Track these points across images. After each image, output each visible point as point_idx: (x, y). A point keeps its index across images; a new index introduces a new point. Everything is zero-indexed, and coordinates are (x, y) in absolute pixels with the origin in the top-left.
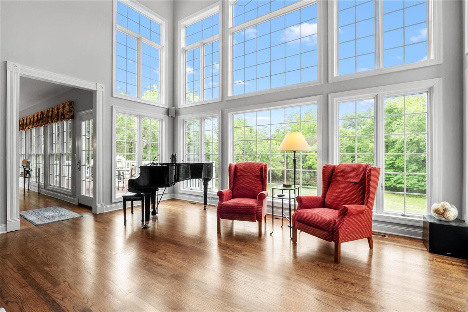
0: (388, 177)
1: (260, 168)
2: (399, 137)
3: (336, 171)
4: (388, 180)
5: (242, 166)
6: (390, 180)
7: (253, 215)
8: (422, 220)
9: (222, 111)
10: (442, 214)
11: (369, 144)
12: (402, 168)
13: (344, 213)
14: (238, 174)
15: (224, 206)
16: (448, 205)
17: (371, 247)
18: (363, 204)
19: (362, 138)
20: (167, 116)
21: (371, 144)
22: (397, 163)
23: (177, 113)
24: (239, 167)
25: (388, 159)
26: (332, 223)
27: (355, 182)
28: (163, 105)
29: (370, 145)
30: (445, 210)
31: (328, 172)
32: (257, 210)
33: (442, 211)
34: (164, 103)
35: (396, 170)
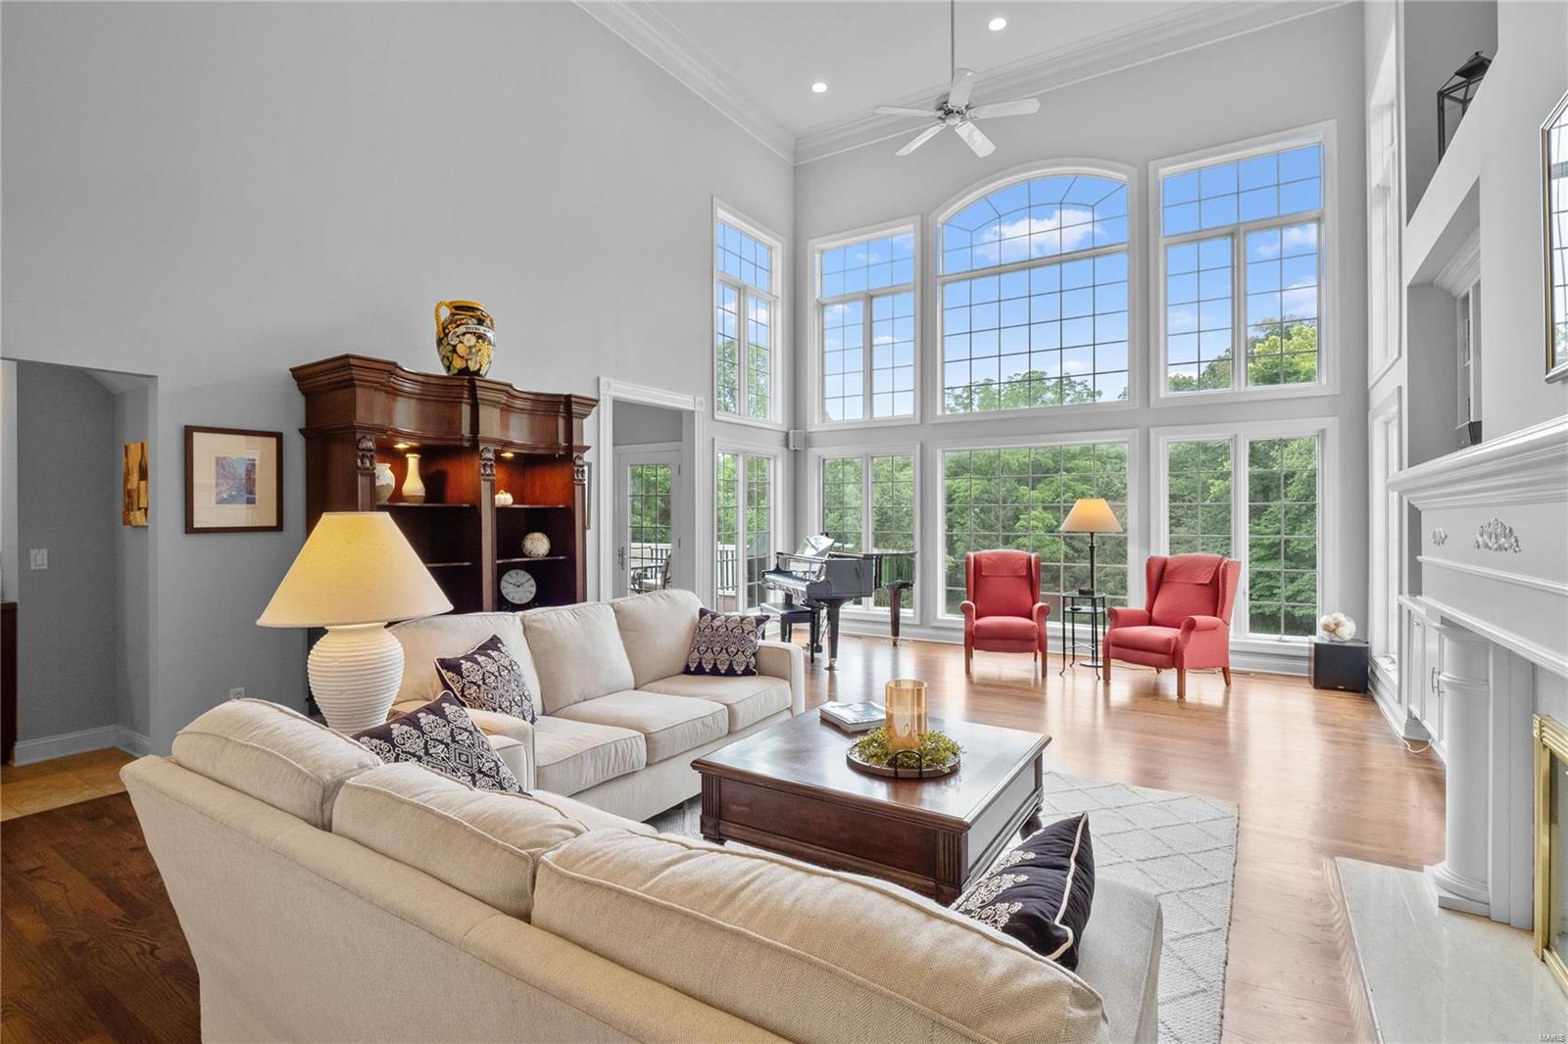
0: (1267, 584)
1: (1024, 561)
2: (1302, 462)
3: (1170, 567)
4: (1267, 593)
5: (988, 558)
6: (1275, 595)
7: (1033, 640)
8: (1307, 645)
9: (922, 445)
10: (1333, 631)
11: (1210, 481)
12: (1310, 556)
13: (1191, 626)
14: (983, 573)
15: (978, 628)
16: (1342, 618)
17: (1228, 684)
18: (1215, 616)
19: (1188, 462)
20: (785, 449)
21: (1217, 483)
22: (1296, 543)
23: (808, 441)
24: (984, 562)
25: (1267, 531)
26: (1173, 642)
27: (1202, 584)
28: (777, 425)
29: (1212, 484)
30: (1337, 625)
31: (1155, 570)
32: (1039, 632)
33: (1333, 627)
34: (779, 420)
35: (1293, 564)
